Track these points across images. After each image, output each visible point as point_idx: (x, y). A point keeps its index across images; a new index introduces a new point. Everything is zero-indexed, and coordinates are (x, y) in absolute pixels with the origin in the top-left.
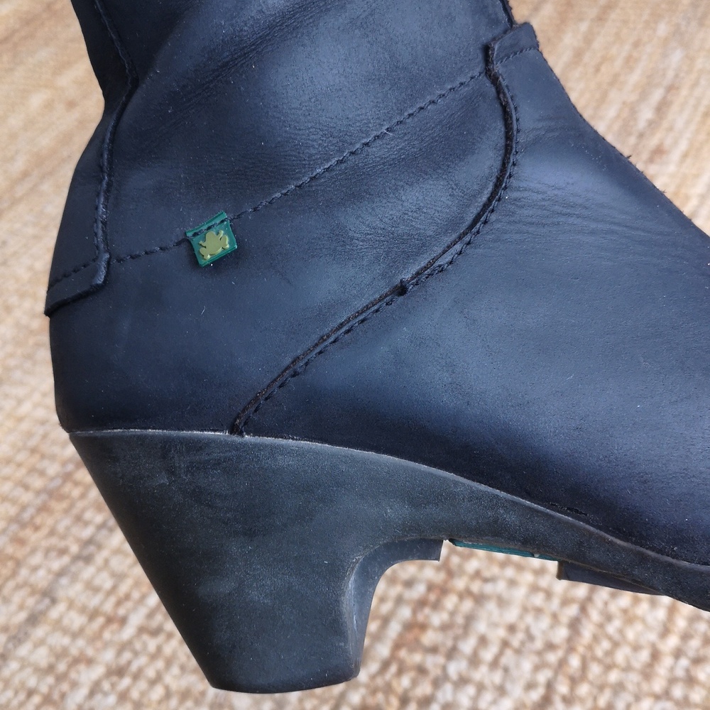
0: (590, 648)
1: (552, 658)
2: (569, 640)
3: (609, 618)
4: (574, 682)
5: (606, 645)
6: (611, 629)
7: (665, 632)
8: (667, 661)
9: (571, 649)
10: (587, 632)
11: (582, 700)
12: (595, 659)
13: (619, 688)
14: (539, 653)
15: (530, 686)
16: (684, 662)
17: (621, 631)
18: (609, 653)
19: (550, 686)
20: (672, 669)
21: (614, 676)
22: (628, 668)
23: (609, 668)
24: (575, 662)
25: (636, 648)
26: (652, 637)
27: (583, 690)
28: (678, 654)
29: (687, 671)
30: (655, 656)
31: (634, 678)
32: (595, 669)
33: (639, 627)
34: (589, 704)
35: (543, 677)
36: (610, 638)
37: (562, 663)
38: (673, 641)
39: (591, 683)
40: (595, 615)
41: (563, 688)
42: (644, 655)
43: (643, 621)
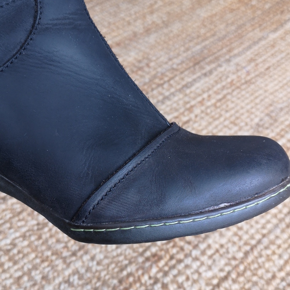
0: (249, 264)
1: (234, 263)
2: (242, 258)
3: (261, 256)
4: (239, 275)
5: (256, 266)
6: (260, 260)
7: (281, 269)
8: (278, 281)
9: (242, 262)
10: (250, 258)
11: (239, 283)
12: (250, 269)
13: (255, 284)
14: (229, 259)
15: (221, 270)
16: (284, 284)
17: (264, 263)
18: (256, 269)
19: (229, 273)
20: (278, 284)
21: (255, 279)
22: (261, 278)
23: (254, 275)
24: (242, 267)
25: (267, 271)
26: (275, 269)
27: (241, 279)
28: (283, 279)
29: (284, 287)
30: (274, 277)
31: (262, 282)
32: (248, 273)
33: (271, 264)
34: (242, 285)
35: (228, 269)
36: (258, 264)
37: (237, 266)
38: (282, 274)
39: (245, 278)
40: (256, 253)
41: (234, 275)
42: (269, 275)
43: (274, 262)
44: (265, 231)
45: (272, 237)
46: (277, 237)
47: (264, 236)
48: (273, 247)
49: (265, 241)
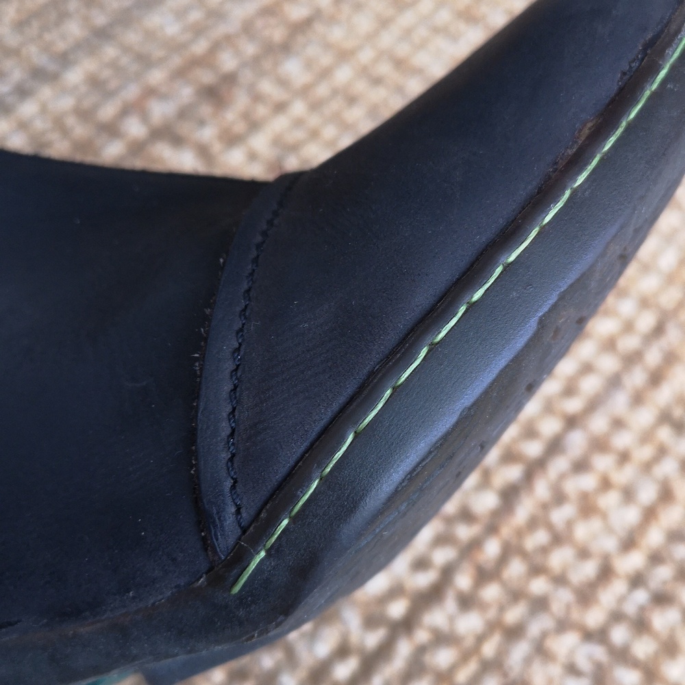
0: (520, 533)
1: (464, 532)
3: (559, 498)
4: (484, 576)
5: (540, 537)
6: (559, 516)
7: (629, 543)
8: (618, 587)
9: (492, 528)
10: (523, 511)
12: (523, 554)
13: (540, 604)
14: (450, 521)
15: (421, 564)
16: (641, 596)
17: (570, 524)
18: (544, 550)
19: (447, 573)
20: (622, 599)
21: (539, 586)
22: (560, 580)
23: (537, 570)
24: (492, 548)
25: (584, 553)
26: (609, 544)
27: (491, 592)
28: (637, 581)
29: (642, 609)
30: (606, 573)
31: (562, 598)
32: (516, 568)
33: (595, 524)
34: (492, 613)
35: (442, 556)
36: (550, 527)
37: (474, 545)
38: (634, 561)
39: (504, 584)
40: (542, 489)
41: (463, 581)
42: (589, 569)
43: (604, 516)
44: (573, 405)
45: (599, 423)
46: (618, 424)
47: (572, 422)
48: (603, 463)
49: (577, 442)
